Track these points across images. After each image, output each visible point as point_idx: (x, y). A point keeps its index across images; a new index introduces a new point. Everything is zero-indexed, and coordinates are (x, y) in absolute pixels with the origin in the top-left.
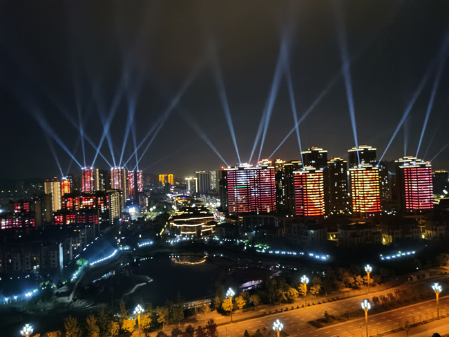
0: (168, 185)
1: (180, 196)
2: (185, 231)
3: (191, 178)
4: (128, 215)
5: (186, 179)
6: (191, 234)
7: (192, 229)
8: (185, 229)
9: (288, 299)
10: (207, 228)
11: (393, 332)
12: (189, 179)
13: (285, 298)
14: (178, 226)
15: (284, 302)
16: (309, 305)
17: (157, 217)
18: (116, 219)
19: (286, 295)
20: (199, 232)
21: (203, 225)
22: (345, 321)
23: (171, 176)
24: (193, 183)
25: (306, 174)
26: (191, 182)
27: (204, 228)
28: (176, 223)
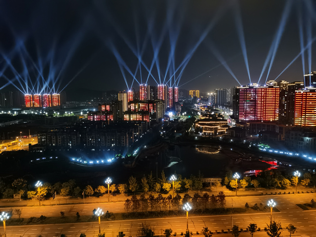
0: (195, 98)
1: (204, 106)
2: (206, 130)
3: (212, 94)
5: (209, 94)
6: (210, 133)
7: (211, 129)
8: (206, 129)
9: (282, 186)
10: (222, 129)
12: (210, 94)
13: (280, 185)
14: (201, 126)
15: (278, 188)
16: (299, 193)
17: (187, 119)
18: (160, 119)
19: (280, 183)
20: (216, 132)
21: (219, 127)
23: (198, 92)
24: (213, 97)
25: (306, 92)
26: (212, 96)
27: (220, 129)
28: (200, 124)
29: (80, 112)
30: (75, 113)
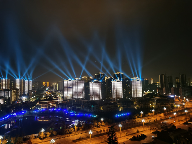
1: (49, 92)
2: (43, 106)
3: (55, 84)
4: (21, 100)
6: (45, 108)
7: (46, 106)
10: (53, 105)
11: (102, 142)
13: (68, 132)
16: (77, 134)
17: (35, 100)
18: (14, 102)
22: (87, 139)
23: (48, 83)
25: (94, 83)
26: (55, 86)
28: (40, 103)
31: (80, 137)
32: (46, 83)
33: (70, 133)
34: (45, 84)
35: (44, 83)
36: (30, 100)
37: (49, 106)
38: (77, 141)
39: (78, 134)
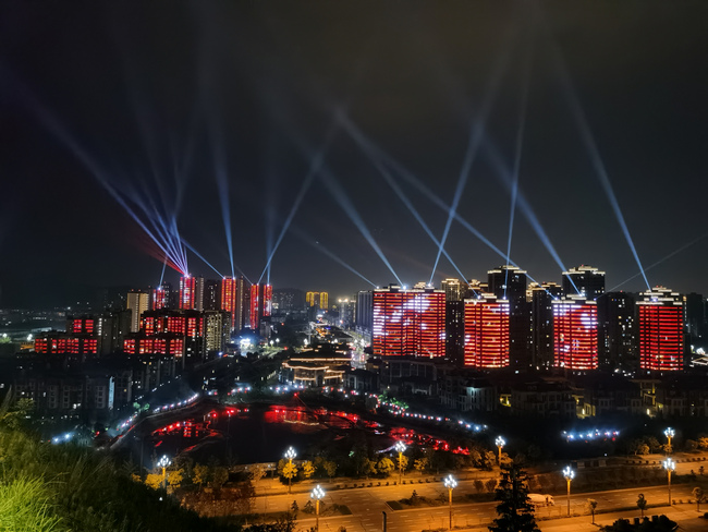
0: (314, 310)
1: (325, 327)
2: (300, 376)
3: (346, 300)
4: (235, 347)
5: (340, 301)
6: (308, 382)
7: (310, 374)
8: (300, 373)
10: (335, 374)
12: (344, 301)
14: (292, 368)
16: (404, 483)
17: (278, 353)
18: (214, 353)
19: (376, 467)
20: (320, 379)
21: (326, 369)
23: (324, 295)
24: (348, 308)
25: (481, 304)
26: (346, 306)
27: (330, 374)
28: (291, 363)
29: (26, 336)
30: (12, 337)
31: (414, 494)
32: (317, 298)
33: (382, 475)
34: (313, 299)
35: (310, 296)
36: (262, 351)
37: (321, 374)
38: (404, 506)
39: (407, 481)
